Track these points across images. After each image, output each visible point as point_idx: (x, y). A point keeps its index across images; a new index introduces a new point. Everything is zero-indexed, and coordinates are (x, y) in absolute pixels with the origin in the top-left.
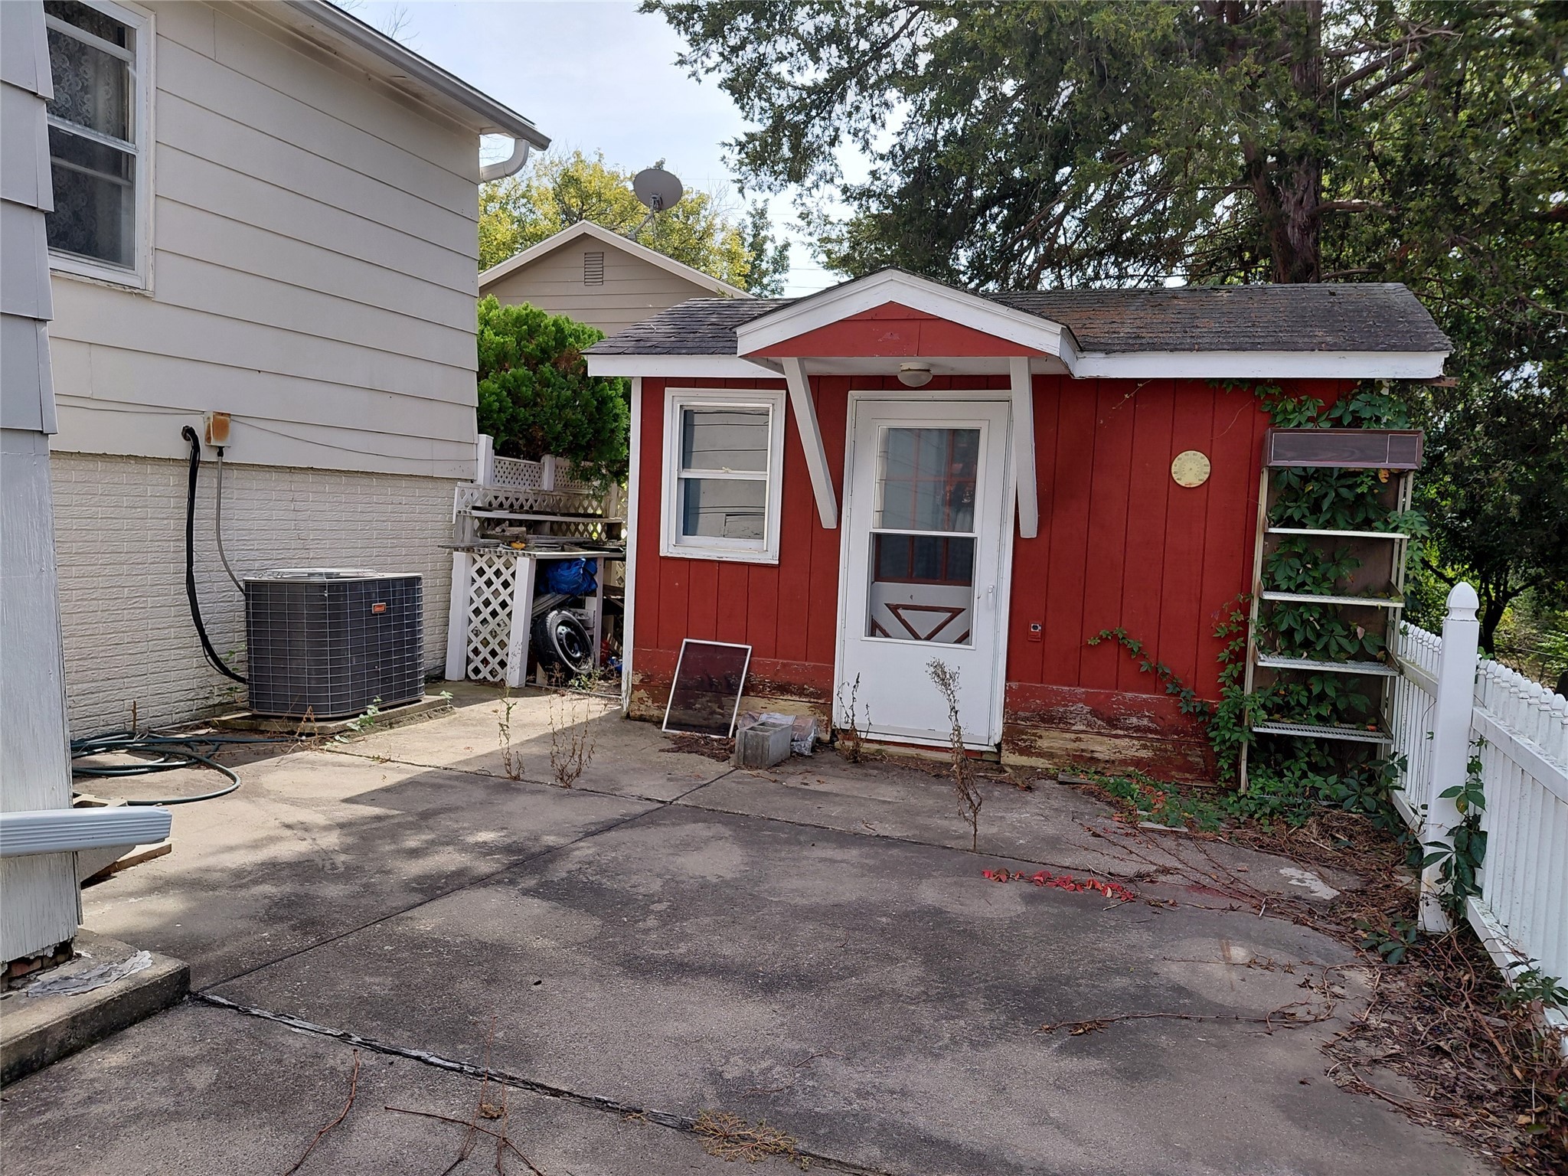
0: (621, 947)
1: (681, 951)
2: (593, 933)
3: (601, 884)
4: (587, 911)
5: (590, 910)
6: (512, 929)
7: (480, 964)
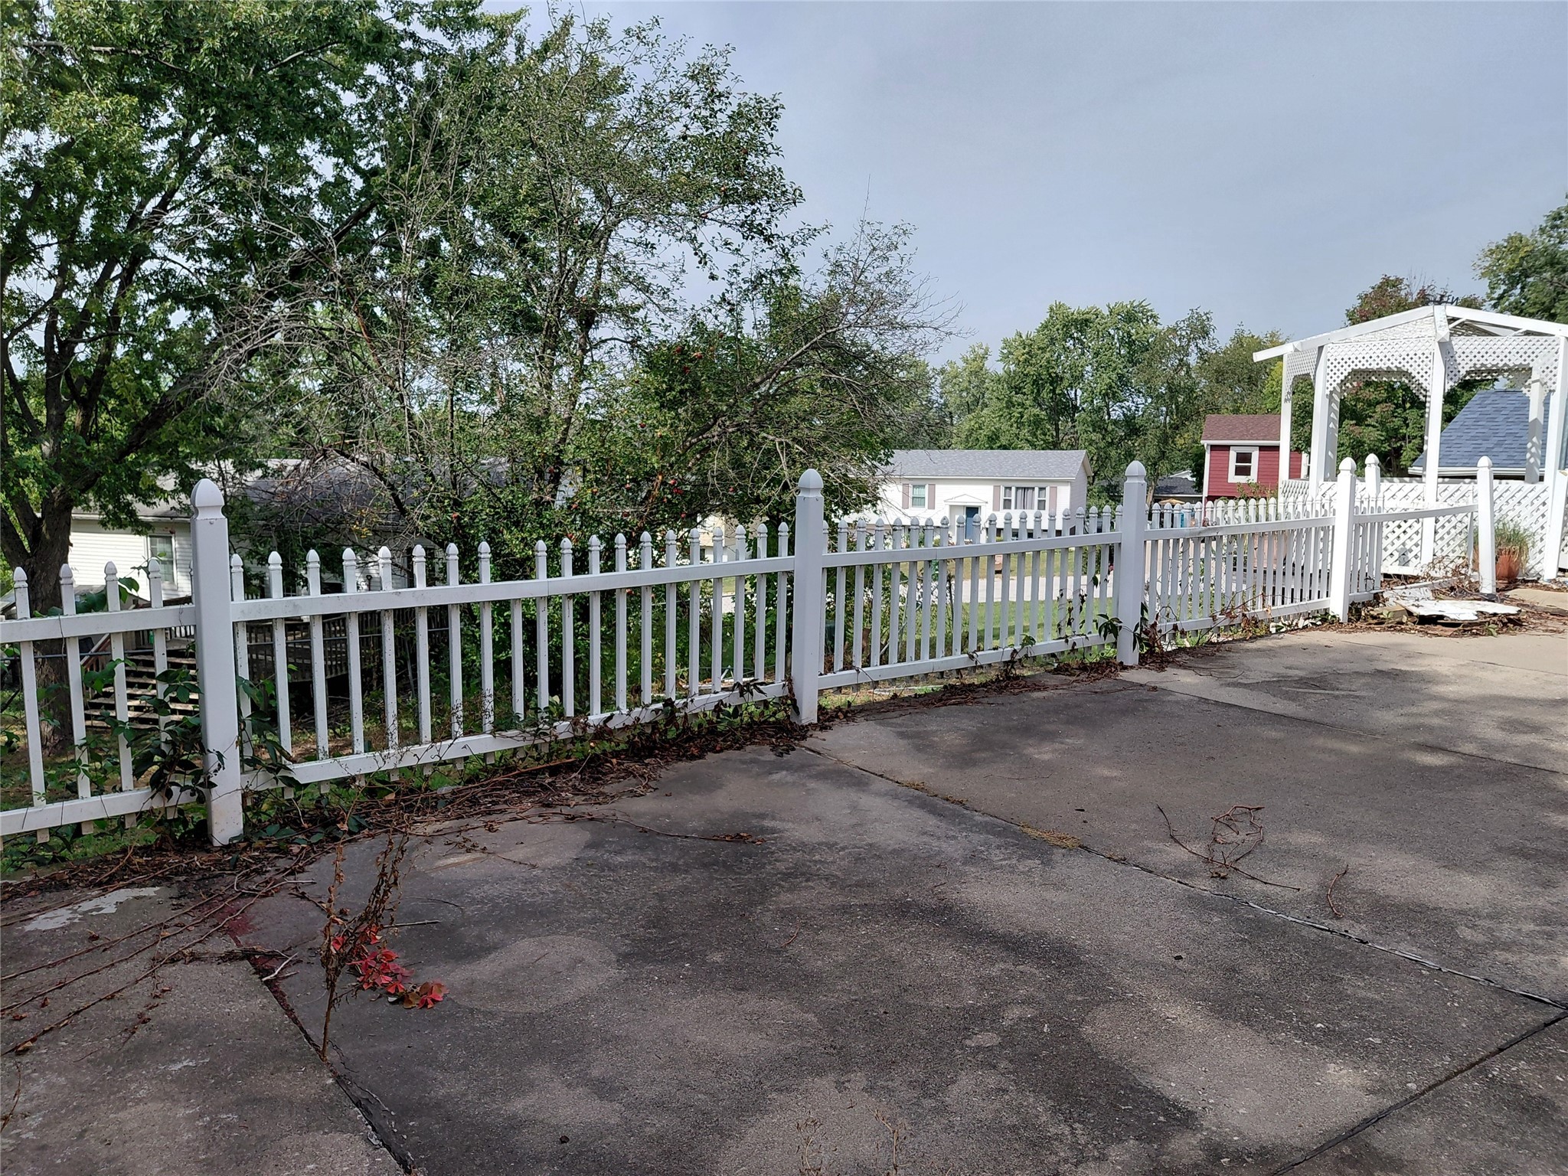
0: (1071, 985)
1: (1002, 966)
2: (1101, 1014)
3: (1055, 1111)
4: (1096, 1054)
5: (1090, 1055)
6: (1210, 1042)
7: (1247, 994)
